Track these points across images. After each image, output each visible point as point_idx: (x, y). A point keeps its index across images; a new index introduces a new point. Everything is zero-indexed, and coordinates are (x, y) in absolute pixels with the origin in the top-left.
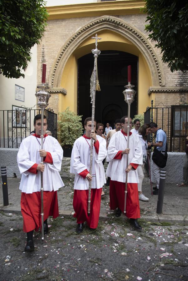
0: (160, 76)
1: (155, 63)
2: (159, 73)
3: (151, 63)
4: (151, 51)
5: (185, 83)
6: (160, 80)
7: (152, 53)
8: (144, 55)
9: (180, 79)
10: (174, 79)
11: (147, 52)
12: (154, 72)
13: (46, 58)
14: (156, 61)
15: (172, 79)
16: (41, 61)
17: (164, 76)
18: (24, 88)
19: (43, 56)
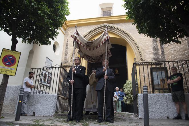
0: (141, 55)
1: (137, 48)
2: (140, 53)
3: (134, 48)
4: (133, 41)
5: (158, 58)
6: (141, 57)
7: (134, 42)
8: (129, 43)
9: (154, 56)
10: (151, 57)
11: (131, 42)
12: (137, 53)
13: (68, 47)
14: (137, 46)
15: (149, 57)
16: (65, 48)
17: (143, 55)
18: (52, 61)
19: (67, 46)
